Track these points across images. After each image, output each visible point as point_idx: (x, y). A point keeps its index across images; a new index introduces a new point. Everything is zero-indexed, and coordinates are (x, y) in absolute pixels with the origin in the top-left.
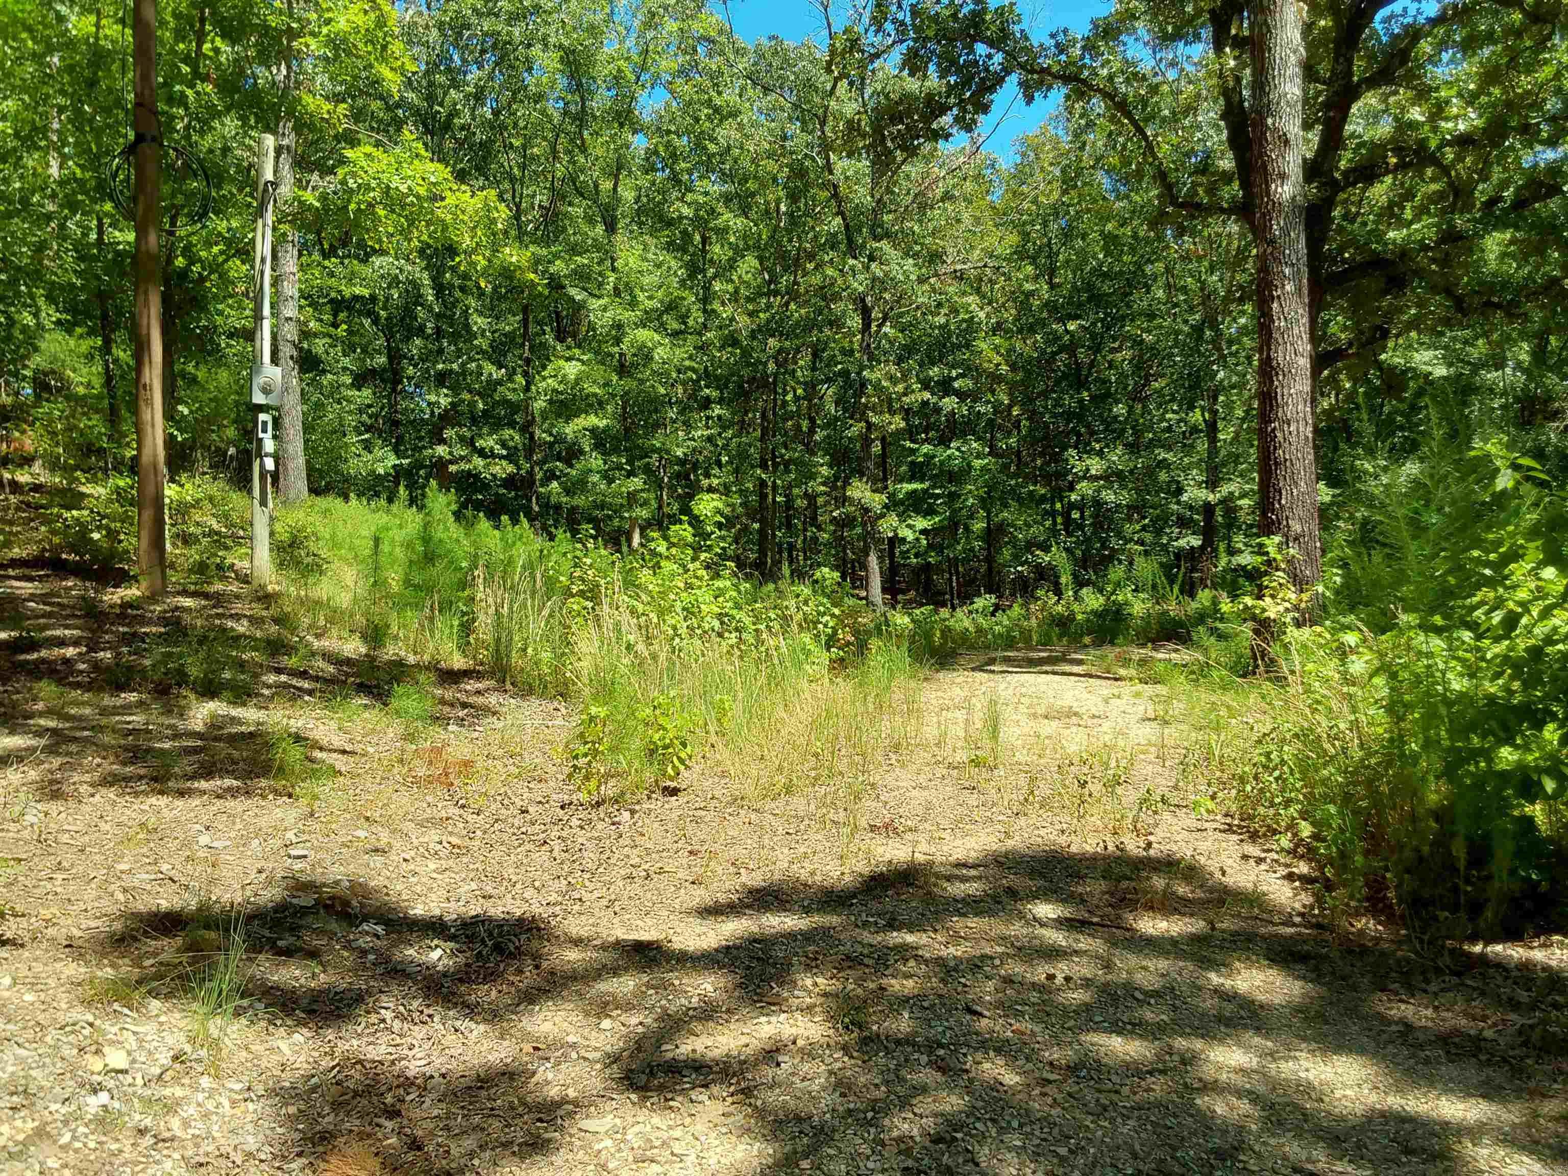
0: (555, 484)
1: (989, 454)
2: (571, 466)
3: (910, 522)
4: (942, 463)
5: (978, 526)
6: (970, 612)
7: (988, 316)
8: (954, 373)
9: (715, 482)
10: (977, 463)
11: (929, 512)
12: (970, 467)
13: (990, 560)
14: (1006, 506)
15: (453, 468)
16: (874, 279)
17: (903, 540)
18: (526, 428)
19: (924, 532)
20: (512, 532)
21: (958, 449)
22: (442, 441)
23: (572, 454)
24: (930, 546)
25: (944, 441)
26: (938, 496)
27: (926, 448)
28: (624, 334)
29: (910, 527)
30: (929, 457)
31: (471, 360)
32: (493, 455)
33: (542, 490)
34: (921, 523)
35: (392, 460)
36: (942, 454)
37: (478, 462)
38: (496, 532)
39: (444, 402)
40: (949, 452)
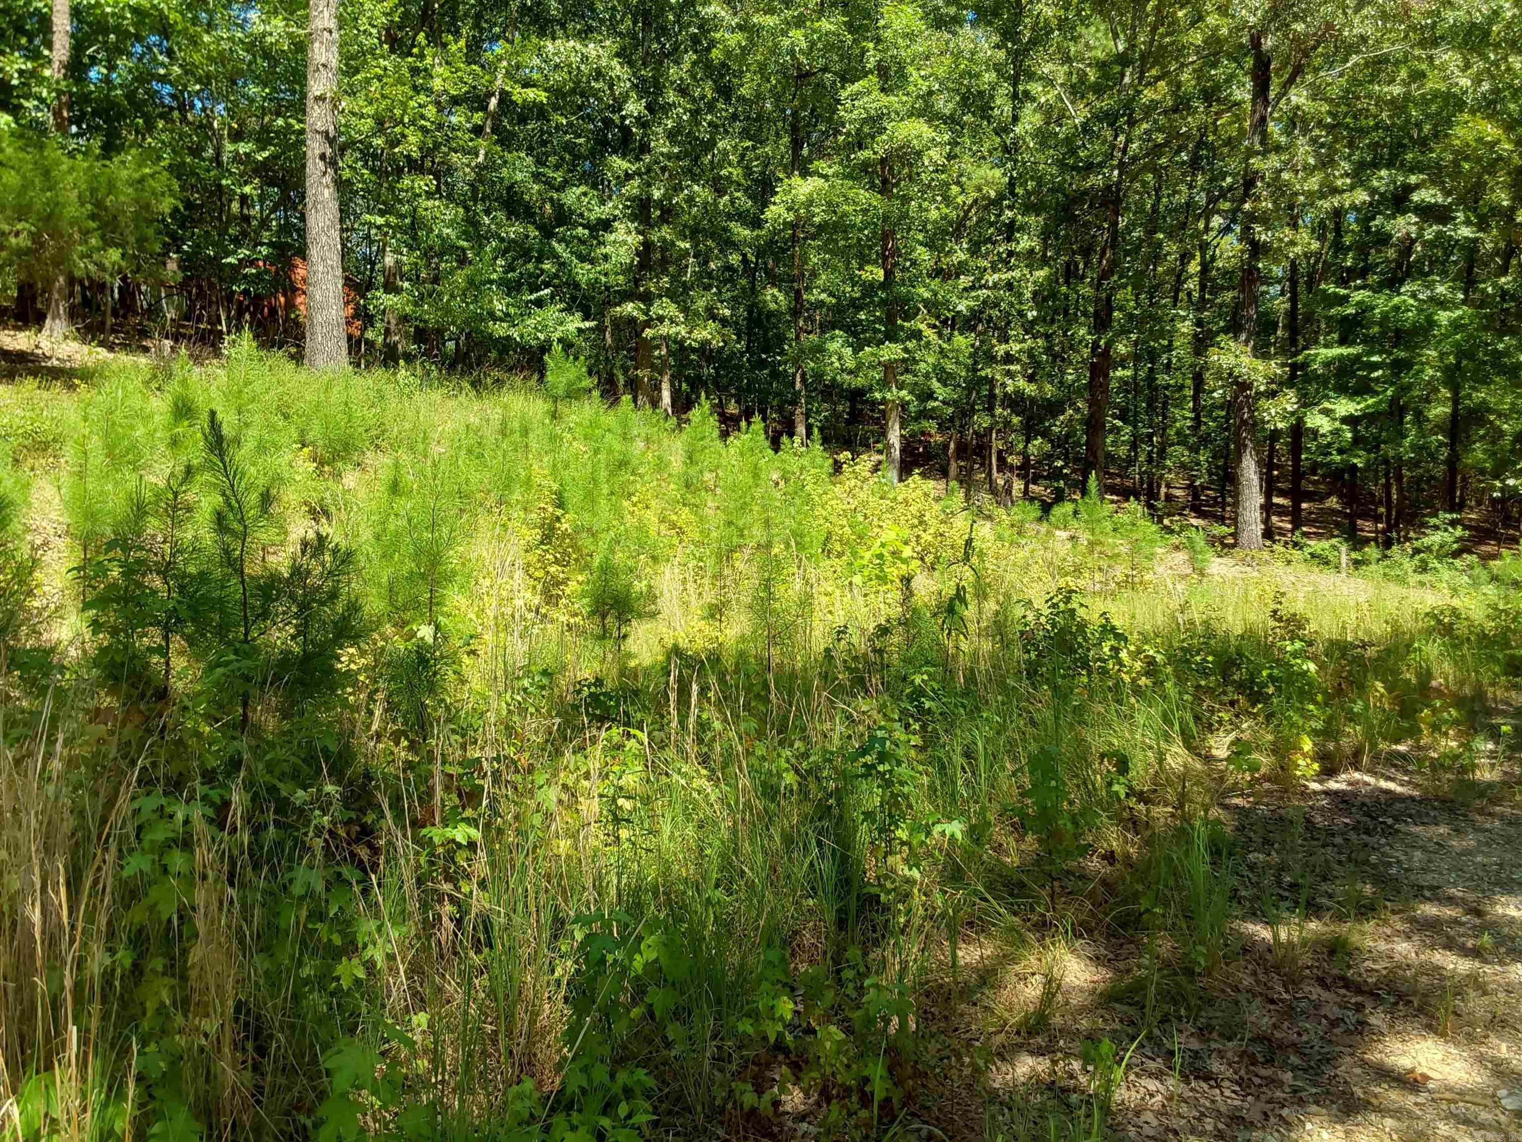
1: (1464, 302)
3: (1326, 405)
4: (1385, 317)
5: (1439, 411)
6: (1417, 551)
7: (1477, 82)
8: (1413, 179)
9: (1015, 347)
10: (1443, 317)
11: (1362, 389)
12: (1431, 323)
13: (1452, 463)
14: (1485, 381)
17: (1315, 433)
19: (1345, 420)
21: (1414, 296)
24: (1357, 440)
25: (1393, 283)
26: (1375, 366)
27: (1358, 296)
29: (1327, 412)
30: (1365, 309)
34: (1345, 407)
36: (1382, 303)
40: (1396, 300)
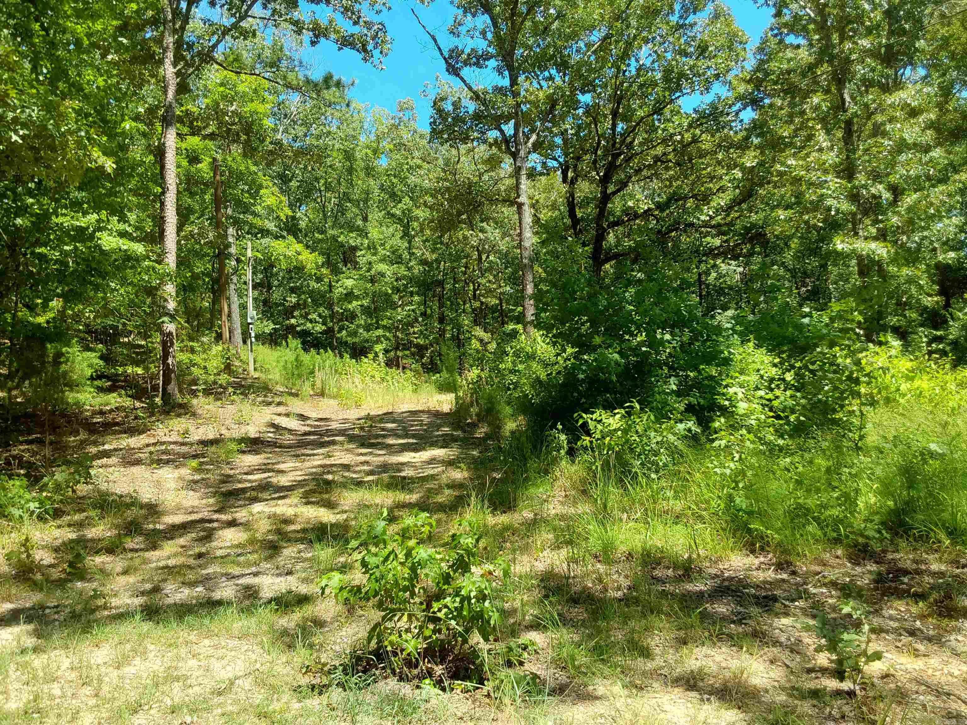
0: (344, 332)
2: (352, 323)
15: (298, 329)
16: (480, 240)
18: (330, 306)
20: (325, 355)
22: (293, 317)
23: (352, 316)
28: (372, 267)
31: (305, 280)
32: (316, 322)
33: (338, 335)
35: (272, 326)
37: (309, 325)
38: (318, 356)
39: (294, 300)
